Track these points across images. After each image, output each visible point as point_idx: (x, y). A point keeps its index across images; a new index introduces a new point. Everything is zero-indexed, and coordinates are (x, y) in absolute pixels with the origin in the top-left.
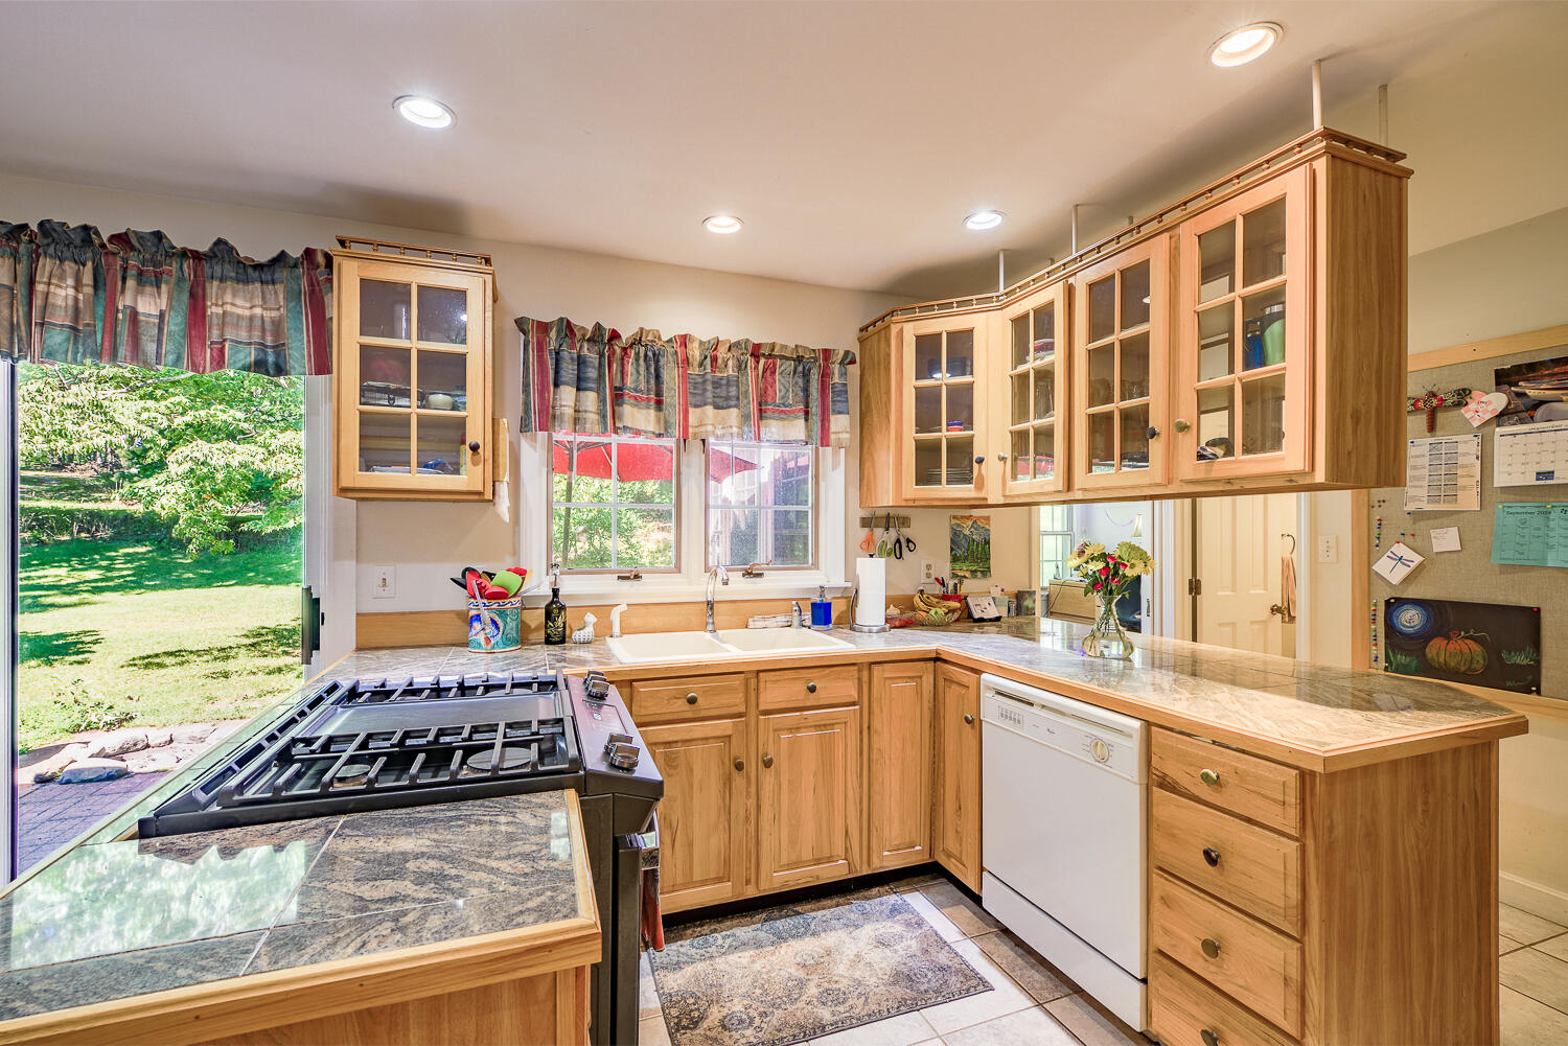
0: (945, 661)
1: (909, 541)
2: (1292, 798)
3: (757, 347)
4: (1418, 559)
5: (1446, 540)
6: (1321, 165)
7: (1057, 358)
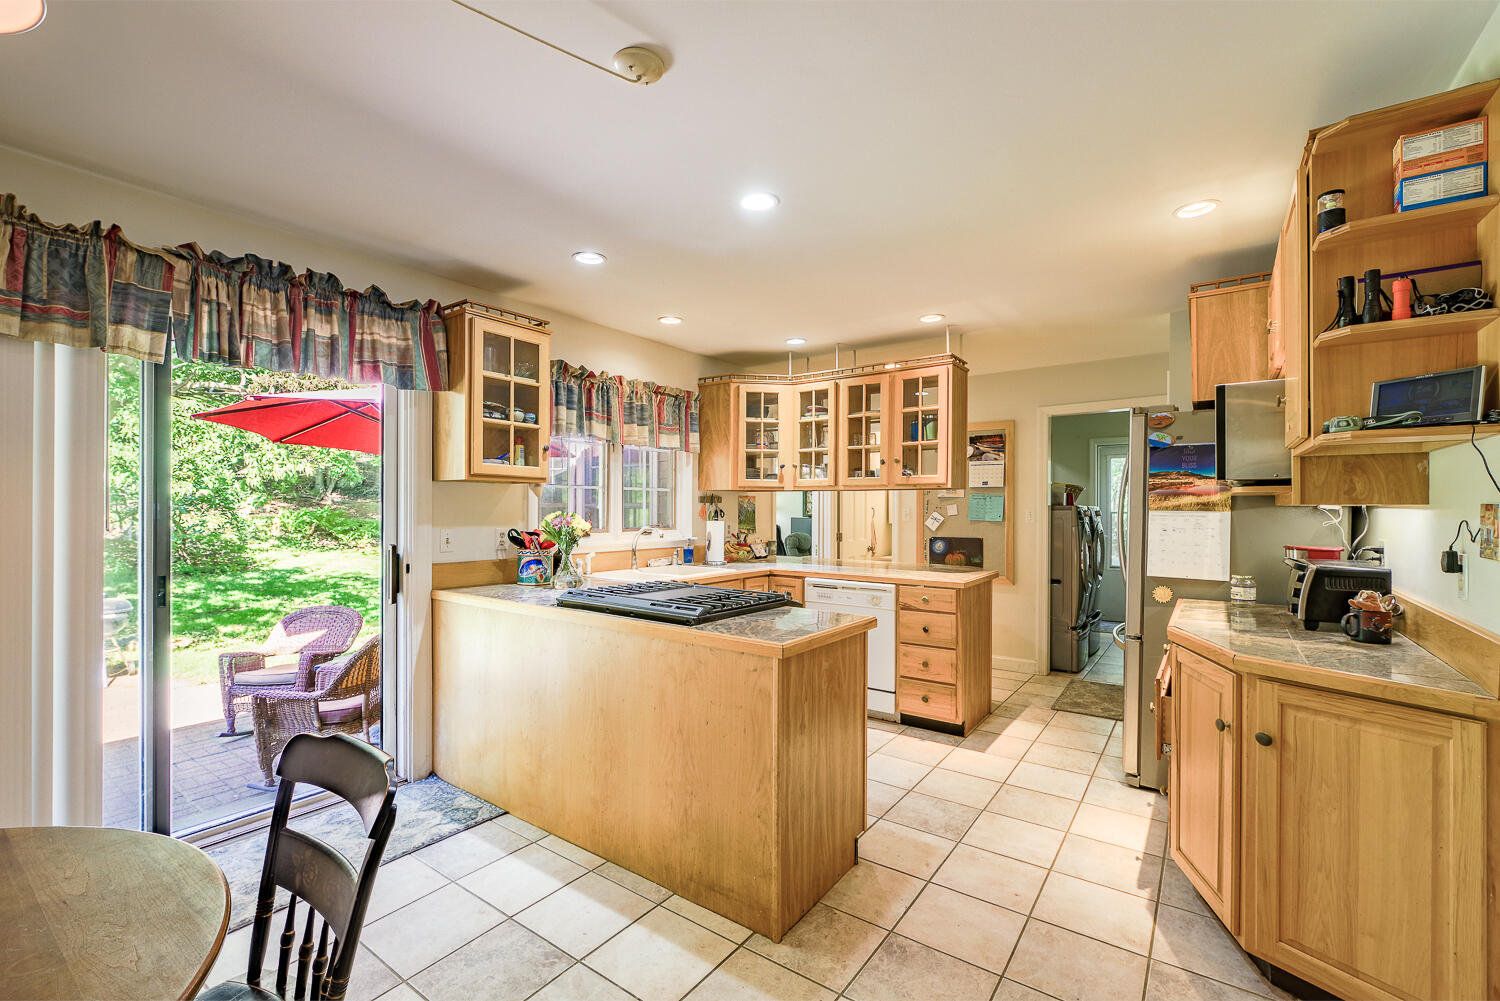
0: (775, 576)
1: (721, 511)
2: (954, 600)
3: (659, 387)
4: (942, 519)
5: (952, 510)
6: (951, 367)
7: (829, 417)
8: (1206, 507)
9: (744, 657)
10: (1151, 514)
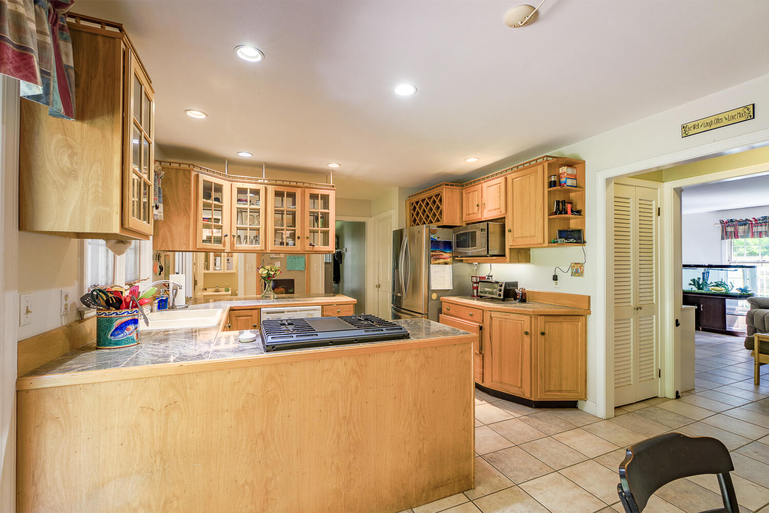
0: (235, 310)
1: (161, 266)
5: (277, 264)
7: (261, 206)
8: (446, 263)
9: (456, 346)
10: (431, 265)
